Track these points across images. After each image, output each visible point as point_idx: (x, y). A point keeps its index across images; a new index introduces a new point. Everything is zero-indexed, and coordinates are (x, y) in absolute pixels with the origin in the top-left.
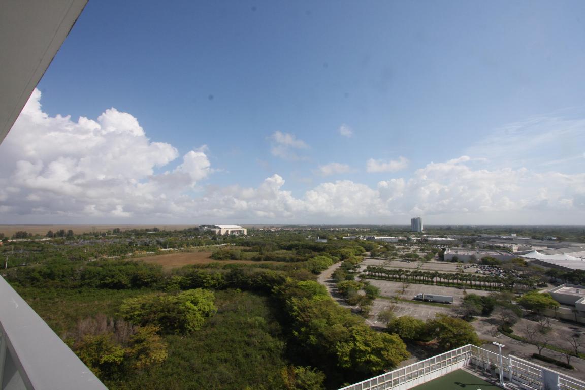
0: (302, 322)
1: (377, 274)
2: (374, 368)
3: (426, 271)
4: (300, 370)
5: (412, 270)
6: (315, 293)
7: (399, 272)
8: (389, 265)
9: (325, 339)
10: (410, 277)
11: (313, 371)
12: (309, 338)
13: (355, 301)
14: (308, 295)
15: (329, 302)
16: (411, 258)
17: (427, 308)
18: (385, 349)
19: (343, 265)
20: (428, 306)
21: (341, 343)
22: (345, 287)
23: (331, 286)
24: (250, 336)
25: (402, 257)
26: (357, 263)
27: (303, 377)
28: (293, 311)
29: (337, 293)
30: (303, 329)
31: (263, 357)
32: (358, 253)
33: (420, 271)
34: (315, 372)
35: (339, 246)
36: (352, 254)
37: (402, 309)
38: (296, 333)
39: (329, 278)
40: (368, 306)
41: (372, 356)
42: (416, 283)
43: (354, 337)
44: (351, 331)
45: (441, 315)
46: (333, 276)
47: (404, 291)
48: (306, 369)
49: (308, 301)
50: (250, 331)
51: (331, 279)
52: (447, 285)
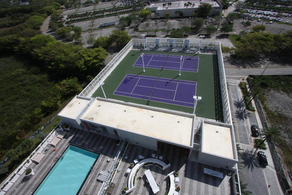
0: (50, 60)
1: (75, 19)
2: (97, 65)
3: (100, 10)
4: (64, 81)
5: (92, 11)
6: (46, 42)
7: (86, 14)
8: (79, 11)
9: (68, 63)
10: (93, 16)
11: (71, 79)
12: (60, 66)
13: (72, 38)
14: (43, 44)
15: (58, 44)
16: (88, 4)
17: (106, 30)
18: (98, 55)
19: (52, 18)
20: (106, 29)
21: (77, 61)
22: (62, 32)
23: (52, 34)
24: (22, 81)
25: (84, 4)
26: (60, 15)
27: (67, 83)
28: (40, 57)
29: (59, 37)
30: (53, 63)
31: (39, 86)
32: (57, 8)
33: (96, 11)
34: (72, 78)
35: (41, 5)
36: (53, 9)
37: (96, 34)
38: (50, 67)
39: (47, 30)
40: (80, 38)
41: (94, 60)
42: (96, 19)
43: (82, 56)
44: (79, 54)
45: (114, 31)
46: (50, 27)
47: (93, 25)
48: (67, 80)
49: (45, 48)
50: (19, 79)
51: (49, 30)
52: (110, 15)
